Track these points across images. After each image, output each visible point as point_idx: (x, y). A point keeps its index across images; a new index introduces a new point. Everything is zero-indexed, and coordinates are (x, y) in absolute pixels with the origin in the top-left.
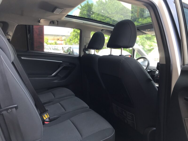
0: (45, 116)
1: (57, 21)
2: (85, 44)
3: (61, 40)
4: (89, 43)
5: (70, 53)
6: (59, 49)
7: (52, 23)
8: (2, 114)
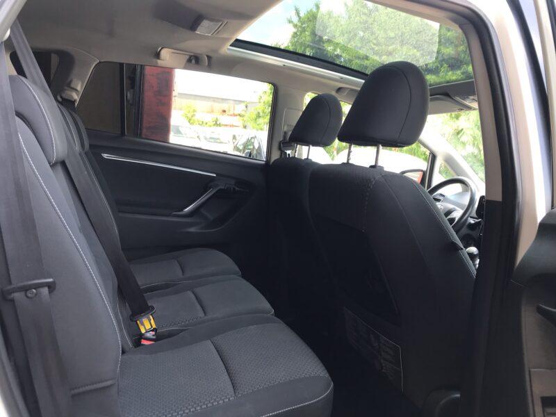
0: (143, 324)
1: (207, 56)
2: (286, 129)
3: (231, 113)
4: (295, 124)
5: (250, 154)
6: (222, 140)
7: (193, 61)
8: (13, 301)
